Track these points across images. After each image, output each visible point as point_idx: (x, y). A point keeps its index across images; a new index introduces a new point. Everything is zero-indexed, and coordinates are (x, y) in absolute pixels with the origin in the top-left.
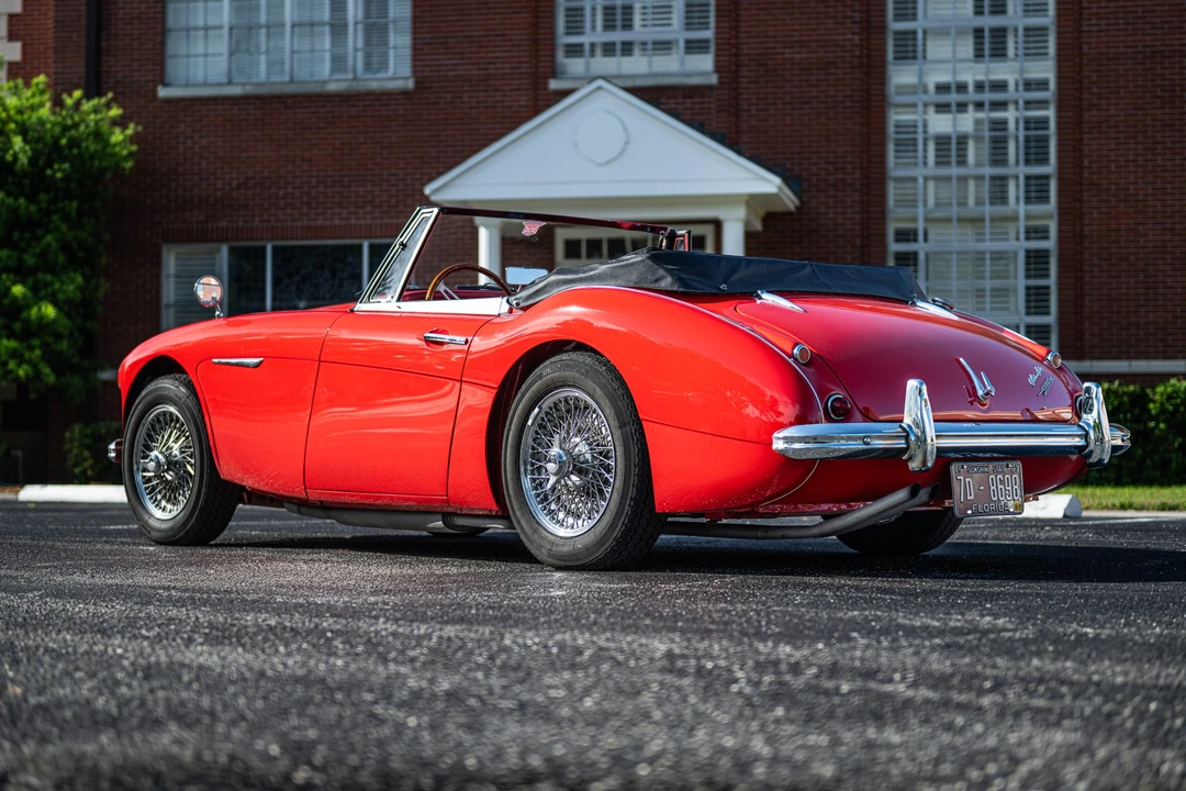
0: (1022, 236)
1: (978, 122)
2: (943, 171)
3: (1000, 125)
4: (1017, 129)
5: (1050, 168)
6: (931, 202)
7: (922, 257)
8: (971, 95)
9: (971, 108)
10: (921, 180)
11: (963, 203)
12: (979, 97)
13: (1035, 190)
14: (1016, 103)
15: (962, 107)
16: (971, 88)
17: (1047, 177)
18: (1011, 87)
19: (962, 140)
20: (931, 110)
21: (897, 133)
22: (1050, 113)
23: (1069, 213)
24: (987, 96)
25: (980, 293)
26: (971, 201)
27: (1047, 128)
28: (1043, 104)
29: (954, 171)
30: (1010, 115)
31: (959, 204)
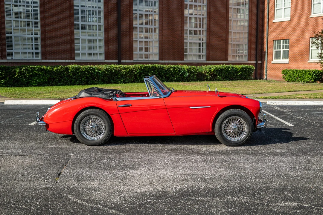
0: (34, 34)
1: (23, 9)
2: (17, 19)
3: (28, 10)
4: (32, 12)
5: (39, 20)
6: (14, 25)
7: (13, 37)
8: (22, 4)
9: (22, 6)
10: (12, 21)
11: (21, 26)
12: (24, 4)
13: (36, 25)
14: (31, 6)
15: (20, 6)
16: (22, 2)
17: (38, 22)
18: (30, 3)
19: (21, 13)
20: (14, 6)
21: (6, 10)
22: (38, 9)
23: (43, 30)
24: (26, 4)
25: (25, 45)
26: (23, 26)
27: (37, 12)
28: (37, 7)
29: (19, 19)
30: (30, 8)
31: (20, 27)
